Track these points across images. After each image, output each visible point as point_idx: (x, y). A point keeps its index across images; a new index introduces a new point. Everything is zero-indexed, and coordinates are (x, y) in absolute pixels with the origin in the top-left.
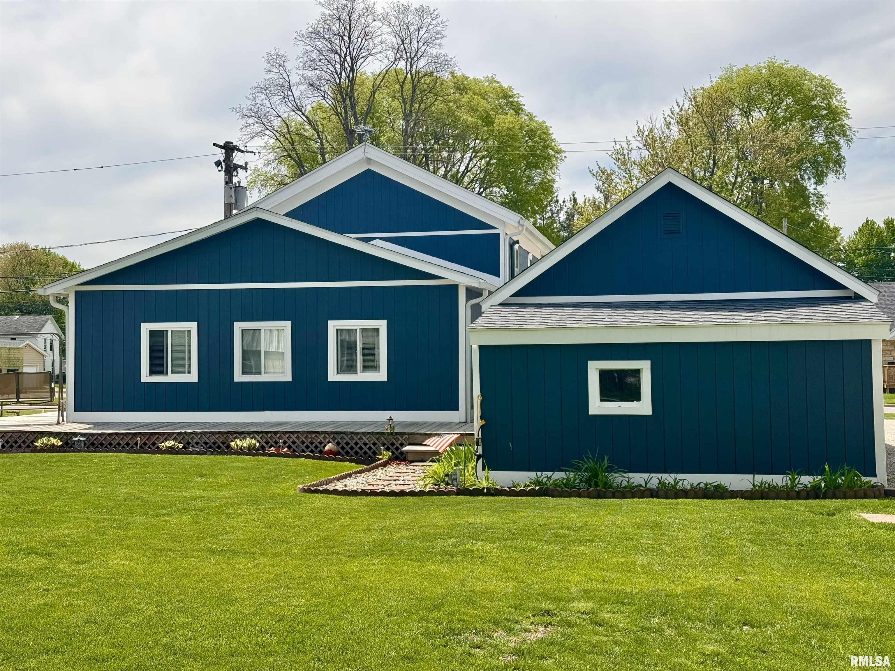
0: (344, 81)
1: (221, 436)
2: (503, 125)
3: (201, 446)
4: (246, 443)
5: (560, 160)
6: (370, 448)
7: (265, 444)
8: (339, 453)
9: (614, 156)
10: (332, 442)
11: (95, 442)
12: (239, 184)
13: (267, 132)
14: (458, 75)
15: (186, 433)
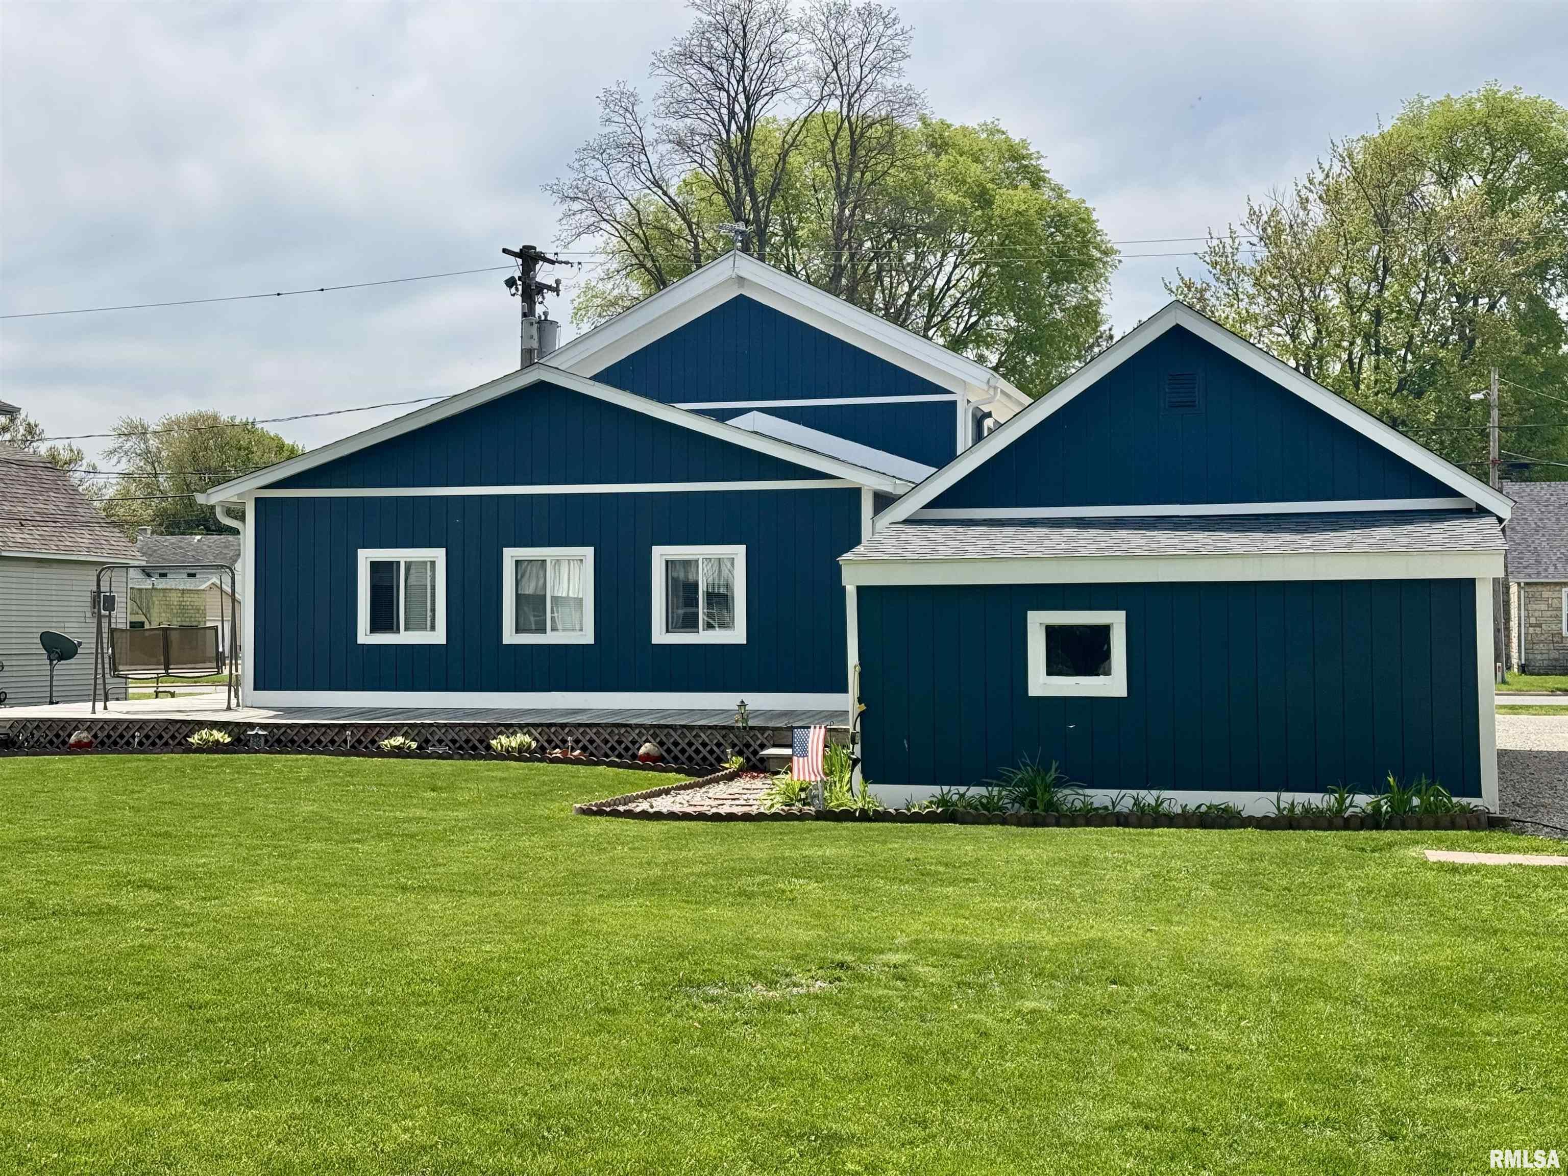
0: (736, 137)
1: (477, 729)
2: (1009, 205)
3: (447, 745)
4: (516, 740)
5: (1111, 266)
6: (711, 752)
7: (546, 744)
8: (661, 758)
9: (1207, 259)
10: (652, 740)
11: (282, 738)
12: (546, 317)
13: (604, 225)
14: (934, 121)
15: (423, 725)
